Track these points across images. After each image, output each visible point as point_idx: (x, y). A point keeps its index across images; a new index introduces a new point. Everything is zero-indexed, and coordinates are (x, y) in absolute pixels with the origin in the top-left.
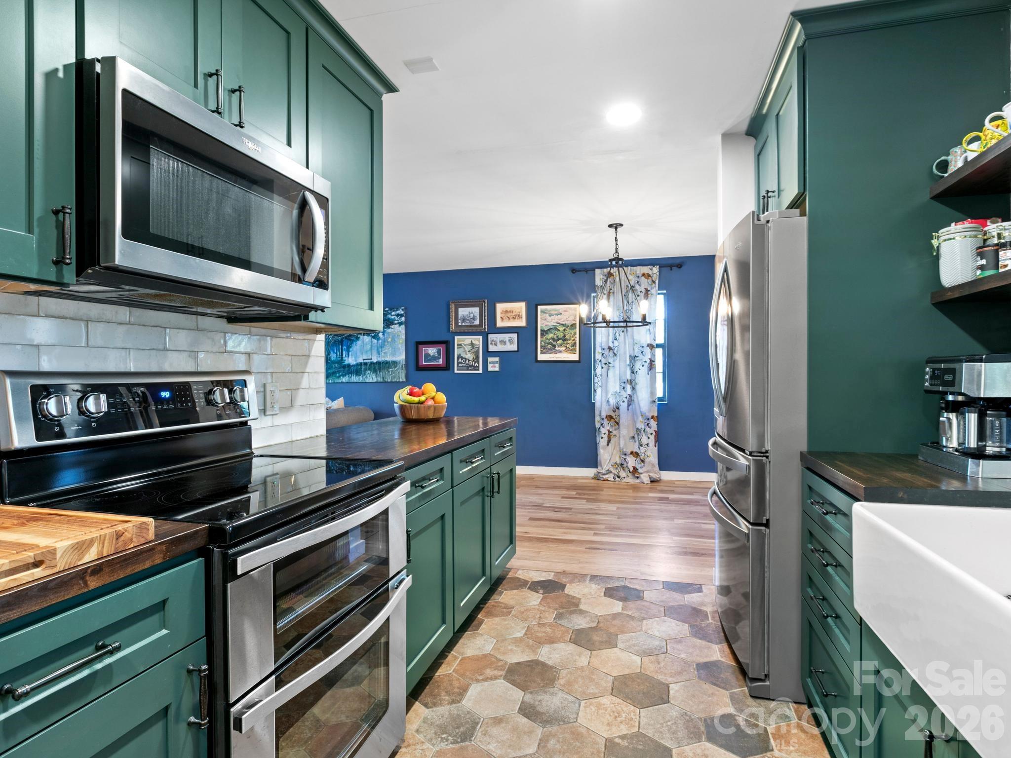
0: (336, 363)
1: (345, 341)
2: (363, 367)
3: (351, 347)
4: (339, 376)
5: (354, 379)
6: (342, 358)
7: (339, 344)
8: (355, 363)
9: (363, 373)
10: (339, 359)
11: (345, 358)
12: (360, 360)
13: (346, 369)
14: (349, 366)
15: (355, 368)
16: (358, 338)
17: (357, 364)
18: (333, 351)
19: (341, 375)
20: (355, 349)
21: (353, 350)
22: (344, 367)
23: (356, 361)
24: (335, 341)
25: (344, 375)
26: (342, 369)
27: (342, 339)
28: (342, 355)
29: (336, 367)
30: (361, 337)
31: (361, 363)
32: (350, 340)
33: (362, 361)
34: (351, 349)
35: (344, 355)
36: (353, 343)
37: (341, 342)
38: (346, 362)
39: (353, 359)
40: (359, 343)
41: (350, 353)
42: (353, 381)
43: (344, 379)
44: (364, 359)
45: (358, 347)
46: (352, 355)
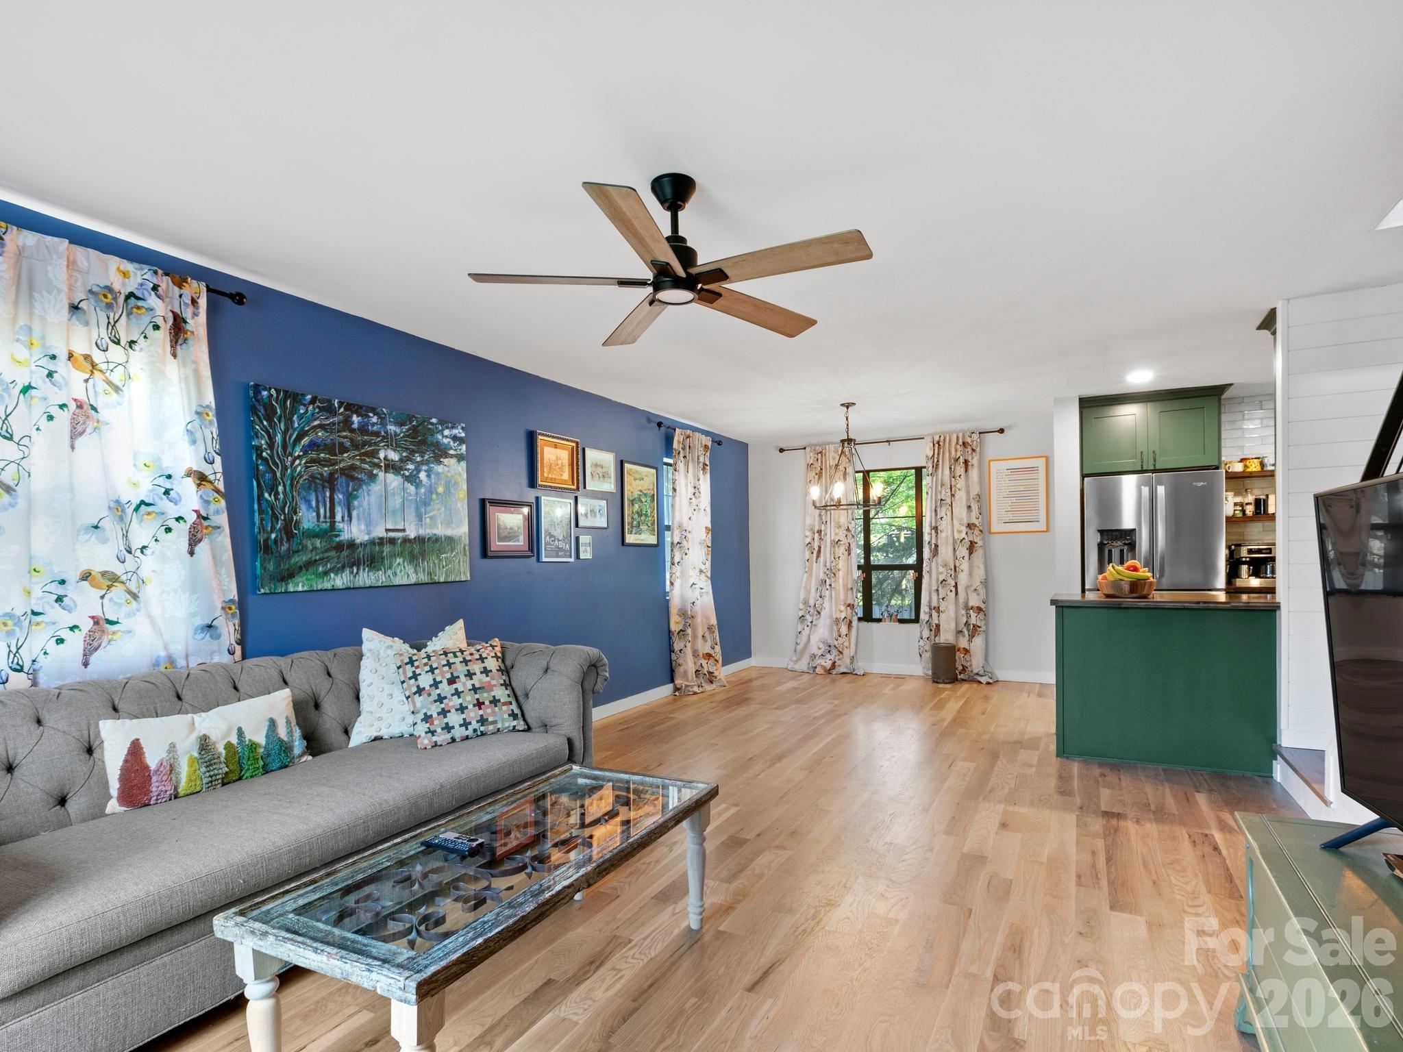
0: (316, 536)
1: (341, 481)
2: (387, 549)
3: (356, 497)
4: (326, 573)
5: (366, 578)
6: (333, 523)
7: (324, 487)
8: (366, 538)
9: (387, 563)
10: (325, 526)
11: (340, 525)
12: (380, 532)
13: (345, 553)
14: (352, 545)
15: (368, 550)
16: (372, 477)
17: (372, 542)
18: (308, 502)
19: (331, 570)
20: (366, 502)
21: (360, 506)
22: (339, 547)
23: (369, 533)
24: (313, 477)
25: (339, 570)
26: (333, 554)
27: (331, 474)
28: (333, 515)
29: (315, 548)
30: (381, 474)
31: (382, 539)
32: (353, 478)
33: (383, 534)
34: (356, 503)
35: (338, 517)
36: (360, 487)
37: (330, 482)
38: (345, 537)
39: (363, 527)
40: (376, 488)
41: (354, 513)
42: (361, 584)
43: (339, 581)
44: (387, 530)
45: (373, 499)
46: (359, 519)
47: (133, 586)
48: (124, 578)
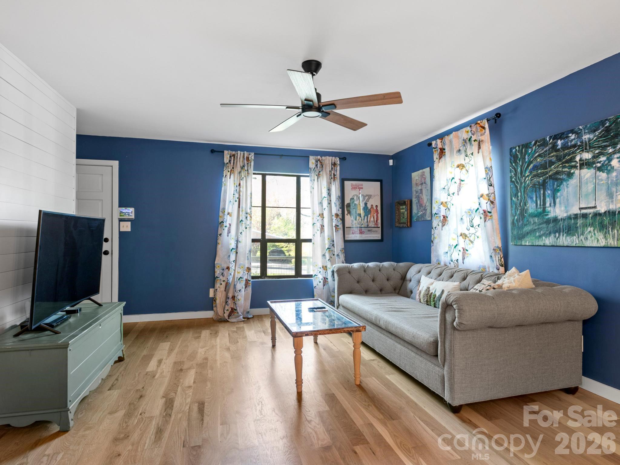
0: (535, 216)
1: (550, 182)
2: (580, 222)
3: (558, 191)
4: (540, 236)
5: (564, 240)
6: (544, 208)
7: (540, 189)
8: (565, 215)
9: (580, 231)
10: (540, 210)
11: (548, 209)
12: (575, 210)
13: (551, 225)
14: (555, 220)
15: (566, 223)
16: (570, 175)
17: (569, 218)
18: (532, 198)
19: (543, 235)
20: (565, 193)
21: (561, 195)
22: (548, 222)
23: (567, 212)
24: (534, 185)
25: (548, 235)
26: (544, 225)
27: (544, 181)
28: (544, 203)
29: (535, 223)
30: (577, 172)
31: (576, 215)
32: (557, 179)
33: (578, 212)
34: (559, 194)
35: (548, 204)
36: (561, 183)
37: (544, 185)
38: (551, 215)
39: (563, 208)
40: (573, 182)
41: (557, 201)
42: (561, 244)
43: (548, 241)
44: (581, 209)
45: (570, 189)
46: (560, 203)
47: (472, 239)
48: (468, 236)
